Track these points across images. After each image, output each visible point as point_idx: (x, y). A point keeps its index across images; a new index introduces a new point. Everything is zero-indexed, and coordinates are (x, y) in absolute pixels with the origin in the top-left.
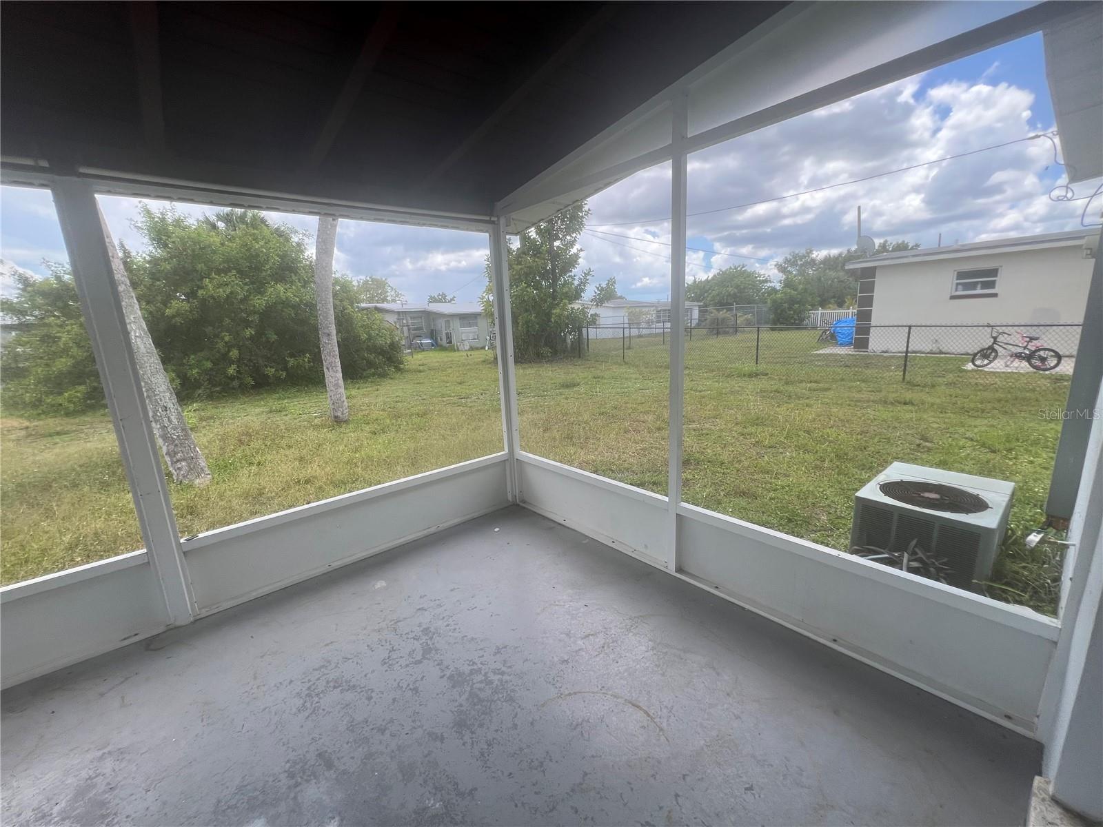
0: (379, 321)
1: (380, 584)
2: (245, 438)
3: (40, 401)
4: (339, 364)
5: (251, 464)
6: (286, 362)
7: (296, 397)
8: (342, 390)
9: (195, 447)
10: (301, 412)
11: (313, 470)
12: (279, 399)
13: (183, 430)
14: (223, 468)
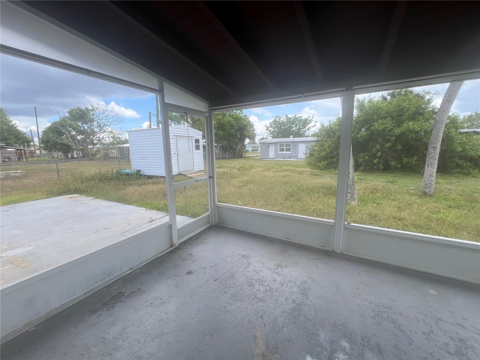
0: (475, 140)
1: (431, 291)
2: (374, 191)
3: (315, 164)
4: (436, 164)
5: (374, 202)
6: (402, 160)
7: (403, 177)
8: (434, 179)
9: (355, 190)
10: (404, 185)
11: (404, 214)
12: (394, 177)
13: (353, 182)
14: (363, 201)
